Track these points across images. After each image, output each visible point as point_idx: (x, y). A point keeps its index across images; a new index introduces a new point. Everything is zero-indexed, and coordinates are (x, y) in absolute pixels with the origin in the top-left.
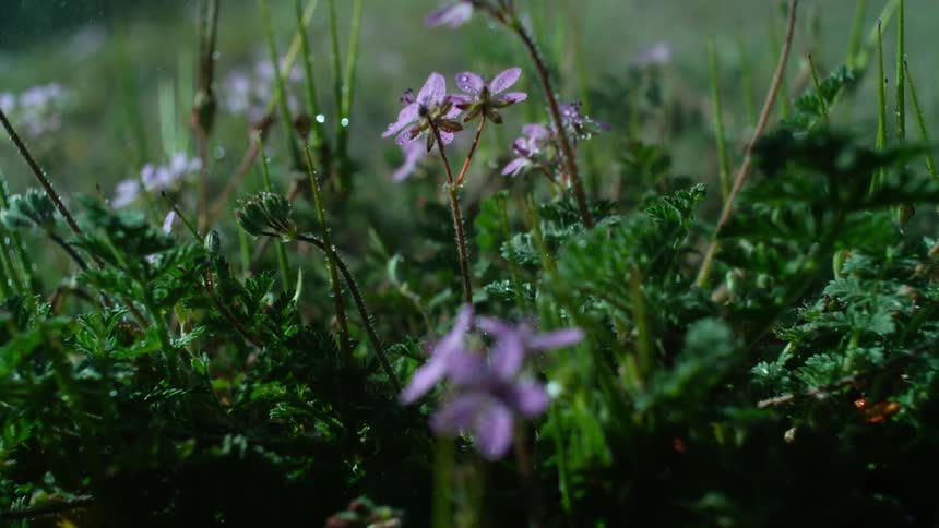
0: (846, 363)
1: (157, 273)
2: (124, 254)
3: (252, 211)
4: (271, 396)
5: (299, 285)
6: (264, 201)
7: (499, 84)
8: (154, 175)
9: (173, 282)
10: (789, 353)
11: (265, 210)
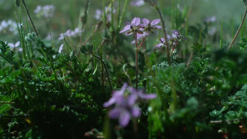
0: (238, 115)
1: (55, 60)
2: (46, 54)
3: (83, 47)
4: (81, 97)
5: (96, 68)
6: (87, 45)
7: (154, 23)
8: (70, 33)
9: (59, 63)
10: (224, 109)
11: (87, 48)
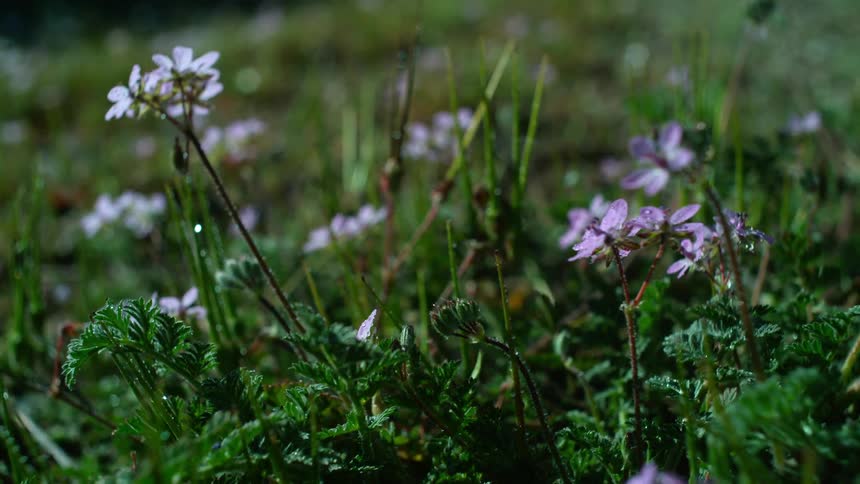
1: (362, 373)
3: (446, 315)
5: (478, 365)
6: (457, 307)
7: (679, 217)
8: (343, 225)
9: (374, 377)
11: (459, 316)
